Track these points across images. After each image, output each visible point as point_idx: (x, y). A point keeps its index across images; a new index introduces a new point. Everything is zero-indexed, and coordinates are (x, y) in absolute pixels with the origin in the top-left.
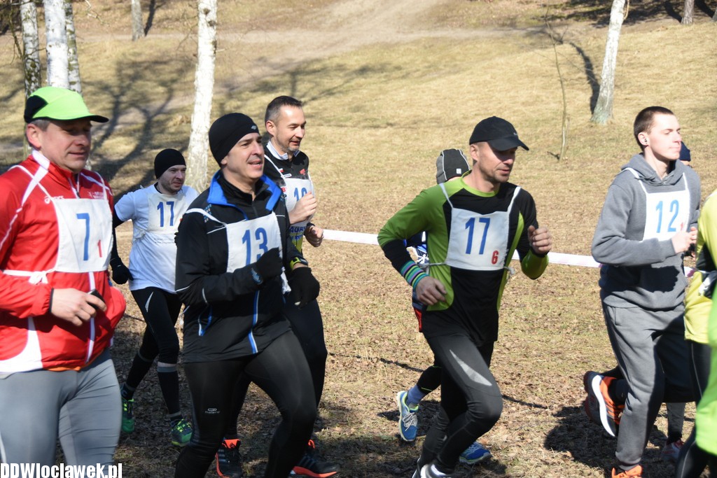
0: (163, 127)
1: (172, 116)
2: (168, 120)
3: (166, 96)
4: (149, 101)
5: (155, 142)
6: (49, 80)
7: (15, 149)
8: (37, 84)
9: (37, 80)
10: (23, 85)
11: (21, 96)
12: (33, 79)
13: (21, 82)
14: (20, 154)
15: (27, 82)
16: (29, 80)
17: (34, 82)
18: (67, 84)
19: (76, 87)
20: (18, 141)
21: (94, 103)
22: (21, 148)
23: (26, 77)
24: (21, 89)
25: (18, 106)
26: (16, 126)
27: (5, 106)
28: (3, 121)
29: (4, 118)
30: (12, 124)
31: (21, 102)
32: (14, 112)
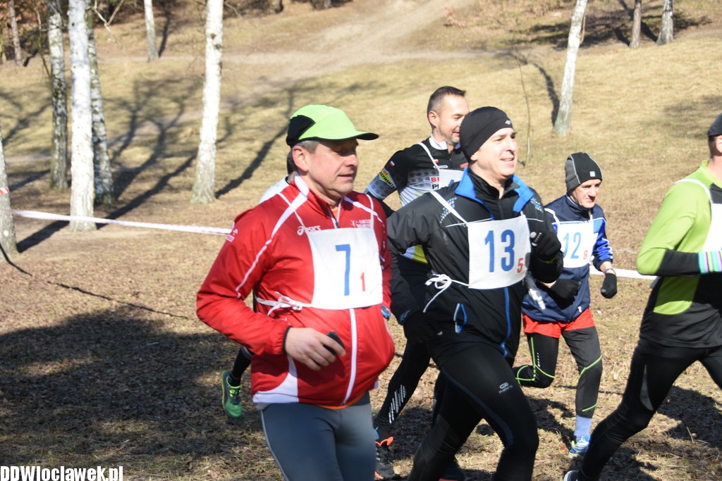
0: (174, 138)
1: (183, 128)
2: (179, 132)
3: (178, 110)
4: (162, 115)
6: (73, 97)
7: (44, 159)
8: (63, 101)
9: (63, 97)
10: (50, 102)
11: (49, 112)
12: (60, 96)
13: (49, 99)
14: (48, 163)
15: (54, 99)
16: (56, 97)
17: (61, 99)
18: (89, 101)
19: (98, 103)
20: (47, 151)
21: (113, 118)
22: (49, 158)
23: (53, 95)
24: (49, 105)
25: (47, 120)
26: (45, 138)
27: (35, 121)
28: (33, 134)
29: (34, 131)
30: (41, 136)
31: (49, 117)
32: (43, 125)
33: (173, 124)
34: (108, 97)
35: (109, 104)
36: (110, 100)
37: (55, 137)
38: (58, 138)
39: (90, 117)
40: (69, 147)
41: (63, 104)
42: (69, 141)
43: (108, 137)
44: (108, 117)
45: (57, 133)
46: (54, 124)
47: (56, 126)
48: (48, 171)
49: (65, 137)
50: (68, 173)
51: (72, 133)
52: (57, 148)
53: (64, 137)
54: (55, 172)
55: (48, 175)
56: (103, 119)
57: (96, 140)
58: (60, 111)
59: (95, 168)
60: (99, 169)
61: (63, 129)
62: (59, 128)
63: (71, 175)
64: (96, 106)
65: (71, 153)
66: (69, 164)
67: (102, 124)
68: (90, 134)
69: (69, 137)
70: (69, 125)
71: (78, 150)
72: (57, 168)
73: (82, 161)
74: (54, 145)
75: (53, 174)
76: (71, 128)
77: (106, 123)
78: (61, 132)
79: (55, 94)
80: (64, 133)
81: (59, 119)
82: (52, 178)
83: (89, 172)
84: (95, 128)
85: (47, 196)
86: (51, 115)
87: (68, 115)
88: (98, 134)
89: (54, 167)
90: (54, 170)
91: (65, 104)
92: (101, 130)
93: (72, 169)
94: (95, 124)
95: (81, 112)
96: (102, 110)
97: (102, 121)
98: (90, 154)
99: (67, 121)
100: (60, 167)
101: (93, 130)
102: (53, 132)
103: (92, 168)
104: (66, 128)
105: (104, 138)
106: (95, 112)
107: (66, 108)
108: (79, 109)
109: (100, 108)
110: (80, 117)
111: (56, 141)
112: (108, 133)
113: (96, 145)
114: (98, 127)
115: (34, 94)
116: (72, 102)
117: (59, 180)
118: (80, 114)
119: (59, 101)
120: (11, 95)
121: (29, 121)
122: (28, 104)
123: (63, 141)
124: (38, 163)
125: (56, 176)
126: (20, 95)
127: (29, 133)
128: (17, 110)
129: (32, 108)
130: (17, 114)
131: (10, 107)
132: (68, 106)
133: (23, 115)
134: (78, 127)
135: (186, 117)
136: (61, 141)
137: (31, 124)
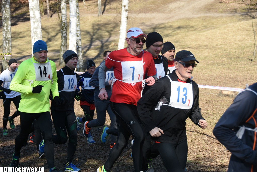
0: (107, 47)
1: (111, 43)
2: (109, 44)
3: (109, 36)
4: (103, 38)
6: (70, 30)
7: (57, 54)
8: (65, 31)
9: (66, 30)
10: (60, 31)
11: (60, 35)
12: (64, 29)
14: (59, 55)
15: (62, 31)
16: (63, 30)
17: (65, 30)
18: (76, 31)
19: (79, 32)
20: (58, 51)
21: (85, 38)
22: (59, 54)
24: (60, 33)
25: (58, 39)
26: (58, 46)
27: (54, 39)
28: (53, 44)
29: (53, 43)
30: (56, 45)
31: (59, 37)
32: (57, 41)
33: (107, 41)
34: (82, 30)
35: (83, 33)
37: (62, 45)
38: (63, 46)
39: (76, 38)
41: (65, 32)
42: (67, 47)
45: (63, 44)
46: (62, 40)
47: (62, 41)
48: (59, 59)
51: (69, 44)
52: (62, 50)
53: (65, 45)
54: (61, 59)
55: (58, 61)
56: (81, 39)
57: (77, 47)
58: (64, 35)
61: (65, 42)
62: (64, 42)
64: (78, 34)
67: (80, 41)
68: (76, 45)
69: (67, 46)
70: (67, 41)
74: (61, 48)
75: (60, 60)
76: (68, 42)
77: (82, 40)
78: (64, 43)
79: (63, 29)
80: (65, 44)
81: (63, 38)
82: (60, 62)
84: (78, 42)
87: (67, 37)
88: (78, 45)
90: (61, 58)
91: (66, 33)
92: (80, 43)
94: (78, 41)
95: (73, 36)
96: (80, 35)
97: (80, 39)
99: (67, 39)
101: (77, 43)
102: (61, 43)
104: (66, 42)
105: (81, 46)
106: (78, 36)
107: (66, 34)
108: (72, 34)
109: (79, 34)
111: (62, 47)
112: (82, 44)
113: (77, 49)
114: (79, 42)
115: (54, 29)
116: (69, 32)
117: (63, 63)
118: (72, 37)
119: (64, 31)
120: (45, 29)
121: (52, 39)
122: (52, 32)
123: (65, 47)
124: (55, 56)
125: (62, 61)
126: (49, 29)
127: (51, 44)
128: (47, 34)
129: (53, 34)
130: (47, 36)
131: (45, 33)
132: (67, 33)
133: (50, 36)
134: (71, 42)
135: (112, 38)
136: (64, 47)
137: (52, 40)
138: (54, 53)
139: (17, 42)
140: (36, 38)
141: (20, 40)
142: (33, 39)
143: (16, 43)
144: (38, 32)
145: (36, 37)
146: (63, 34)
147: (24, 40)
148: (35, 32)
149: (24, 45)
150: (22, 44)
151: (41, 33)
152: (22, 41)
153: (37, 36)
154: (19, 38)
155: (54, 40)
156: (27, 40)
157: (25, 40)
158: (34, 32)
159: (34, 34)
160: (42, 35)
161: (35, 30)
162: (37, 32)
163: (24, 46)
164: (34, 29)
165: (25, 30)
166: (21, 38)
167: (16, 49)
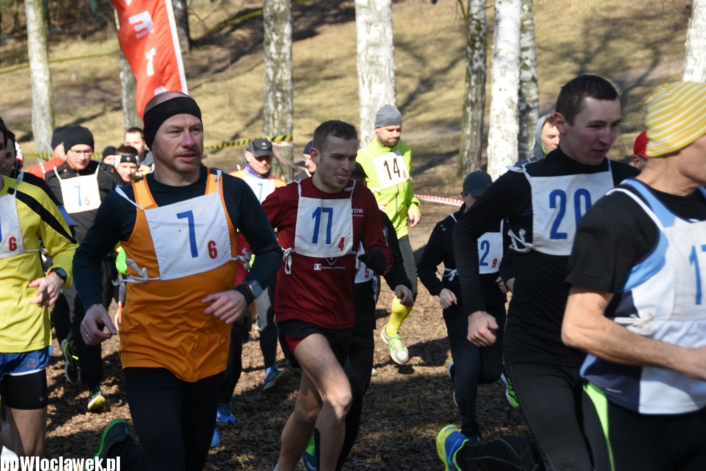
0: (639, 103)
1: (653, 88)
2: (646, 94)
3: (649, 62)
4: (629, 68)
5: (628, 124)
6: (496, 46)
7: (451, 135)
8: (482, 51)
9: (482, 46)
10: (465, 53)
11: (462, 67)
12: (478, 45)
13: (463, 49)
14: (457, 140)
15: (469, 49)
16: (473, 46)
17: (479, 49)
18: (517, 52)
19: (529, 54)
20: (455, 124)
21: (550, 75)
22: (458, 133)
23: (469, 43)
24: (462, 57)
25: (457, 80)
26: (455, 105)
27: (442, 80)
28: (439, 99)
29: (440, 96)
30: (450, 102)
31: (462, 75)
32: (452, 87)
33: (640, 82)
34: (544, 45)
35: (547, 56)
36: (546, 49)
37: (468, 103)
38: (472, 104)
39: (518, 73)
40: (486, 118)
41: (481, 56)
42: (486, 108)
43: (541, 103)
44: (543, 75)
45: (471, 97)
46: (467, 85)
47: (470, 87)
48: (456, 152)
49: (482, 104)
50: (483, 156)
51: (491, 97)
52: (470, 120)
53: (480, 103)
54: (466, 153)
55: (455, 158)
56: (536, 76)
57: (523, 107)
58: (476, 66)
59: (520, 148)
60: (526, 149)
61: (479, 91)
62: (474, 89)
63: (486, 158)
64: (527, 58)
65: (488, 127)
66: (484, 142)
67: (533, 84)
68: (516, 99)
69: (487, 103)
70: (487, 87)
71: (497, 122)
72: (467, 148)
73: (503, 138)
74: (466, 114)
75: (463, 156)
76: (490, 90)
77: (539, 82)
78: (476, 95)
79: (471, 43)
80: (479, 98)
81: (474, 77)
82: (461, 162)
83: (511, 153)
84: (524, 91)
85: (453, 187)
86: (464, 71)
87: (487, 72)
88: (528, 99)
89: (464, 146)
90: (464, 150)
91: (484, 57)
92: (532, 93)
93: (488, 149)
94: (524, 84)
95: (505, 67)
96: (535, 64)
97: (534, 80)
98: (514, 128)
99: (485, 81)
100: (472, 147)
101: (520, 93)
102: (466, 96)
103: (516, 148)
104: (483, 91)
105: (536, 104)
106: (525, 67)
107: (485, 62)
108: (504, 63)
109: (531, 60)
110: (503, 75)
111: (469, 109)
112: (542, 96)
113: (523, 115)
114: (528, 90)
115: (443, 43)
116: (494, 52)
117: (470, 165)
118: (503, 70)
119: (476, 52)
120: (412, 45)
121: (434, 81)
122: (435, 58)
123: (479, 109)
124: (443, 141)
125: (467, 159)
126: (425, 45)
127: (433, 99)
128: (419, 65)
129: (440, 63)
130: (419, 71)
131: (410, 61)
132: (488, 59)
133: (427, 72)
134: (500, 90)
135: (659, 72)
136: (476, 110)
137: (436, 86)
138: (439, 133)
139: (314, 96)
140: (373, 79)
141: (324, 87)
142: (364, 82)
143: (311, 98)
144: (380, 59)
145: (374, 77)
146: (471, 64)
147: (337, 88)
148: (372, 57)
149: (338, 105)
150: (332, 101)
151: (392, 61)
152: (333, 92)
153: (377, 73)
154: (323, 82)
155: (441, 83)
156: (349, 87)
157: (343, 87)
158: (368, 58)
159: (367, 67)
160: (395, 68)
161: (371, 51)
162: (378, 57)
163: (340, 108)
164: (367, 48)
165: (343, 52)
166: (329, 83)
167: (313, 120)
